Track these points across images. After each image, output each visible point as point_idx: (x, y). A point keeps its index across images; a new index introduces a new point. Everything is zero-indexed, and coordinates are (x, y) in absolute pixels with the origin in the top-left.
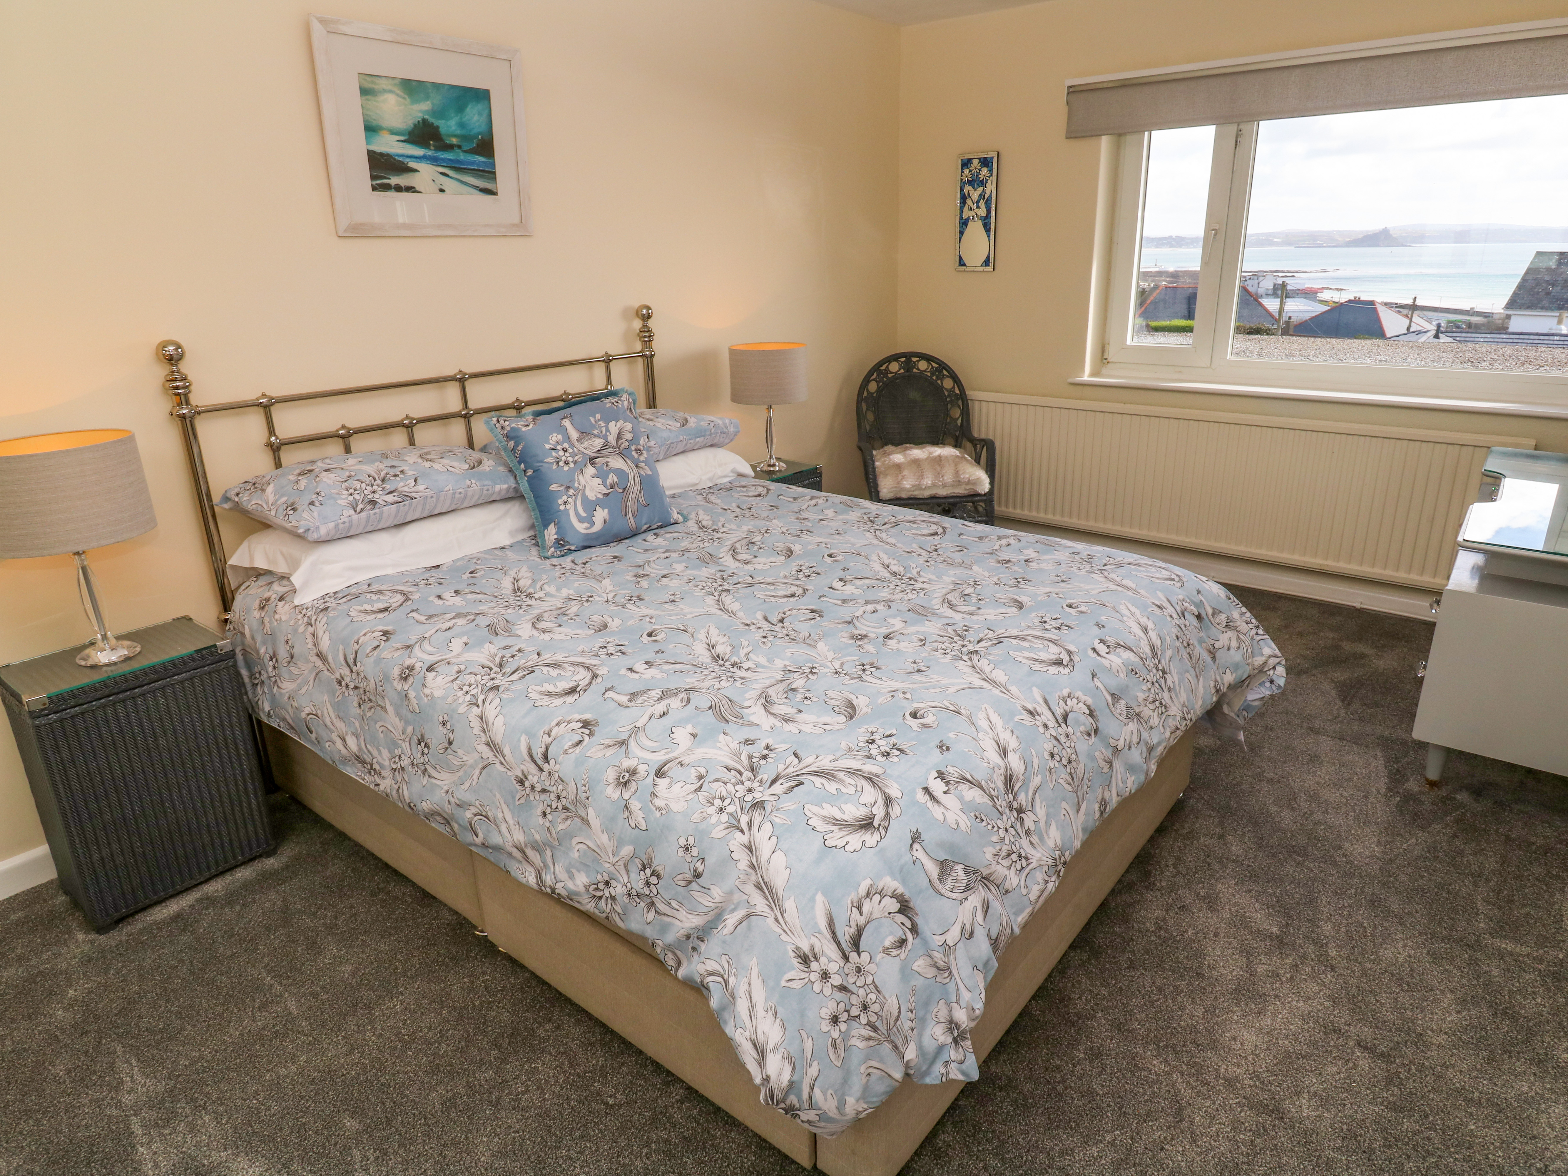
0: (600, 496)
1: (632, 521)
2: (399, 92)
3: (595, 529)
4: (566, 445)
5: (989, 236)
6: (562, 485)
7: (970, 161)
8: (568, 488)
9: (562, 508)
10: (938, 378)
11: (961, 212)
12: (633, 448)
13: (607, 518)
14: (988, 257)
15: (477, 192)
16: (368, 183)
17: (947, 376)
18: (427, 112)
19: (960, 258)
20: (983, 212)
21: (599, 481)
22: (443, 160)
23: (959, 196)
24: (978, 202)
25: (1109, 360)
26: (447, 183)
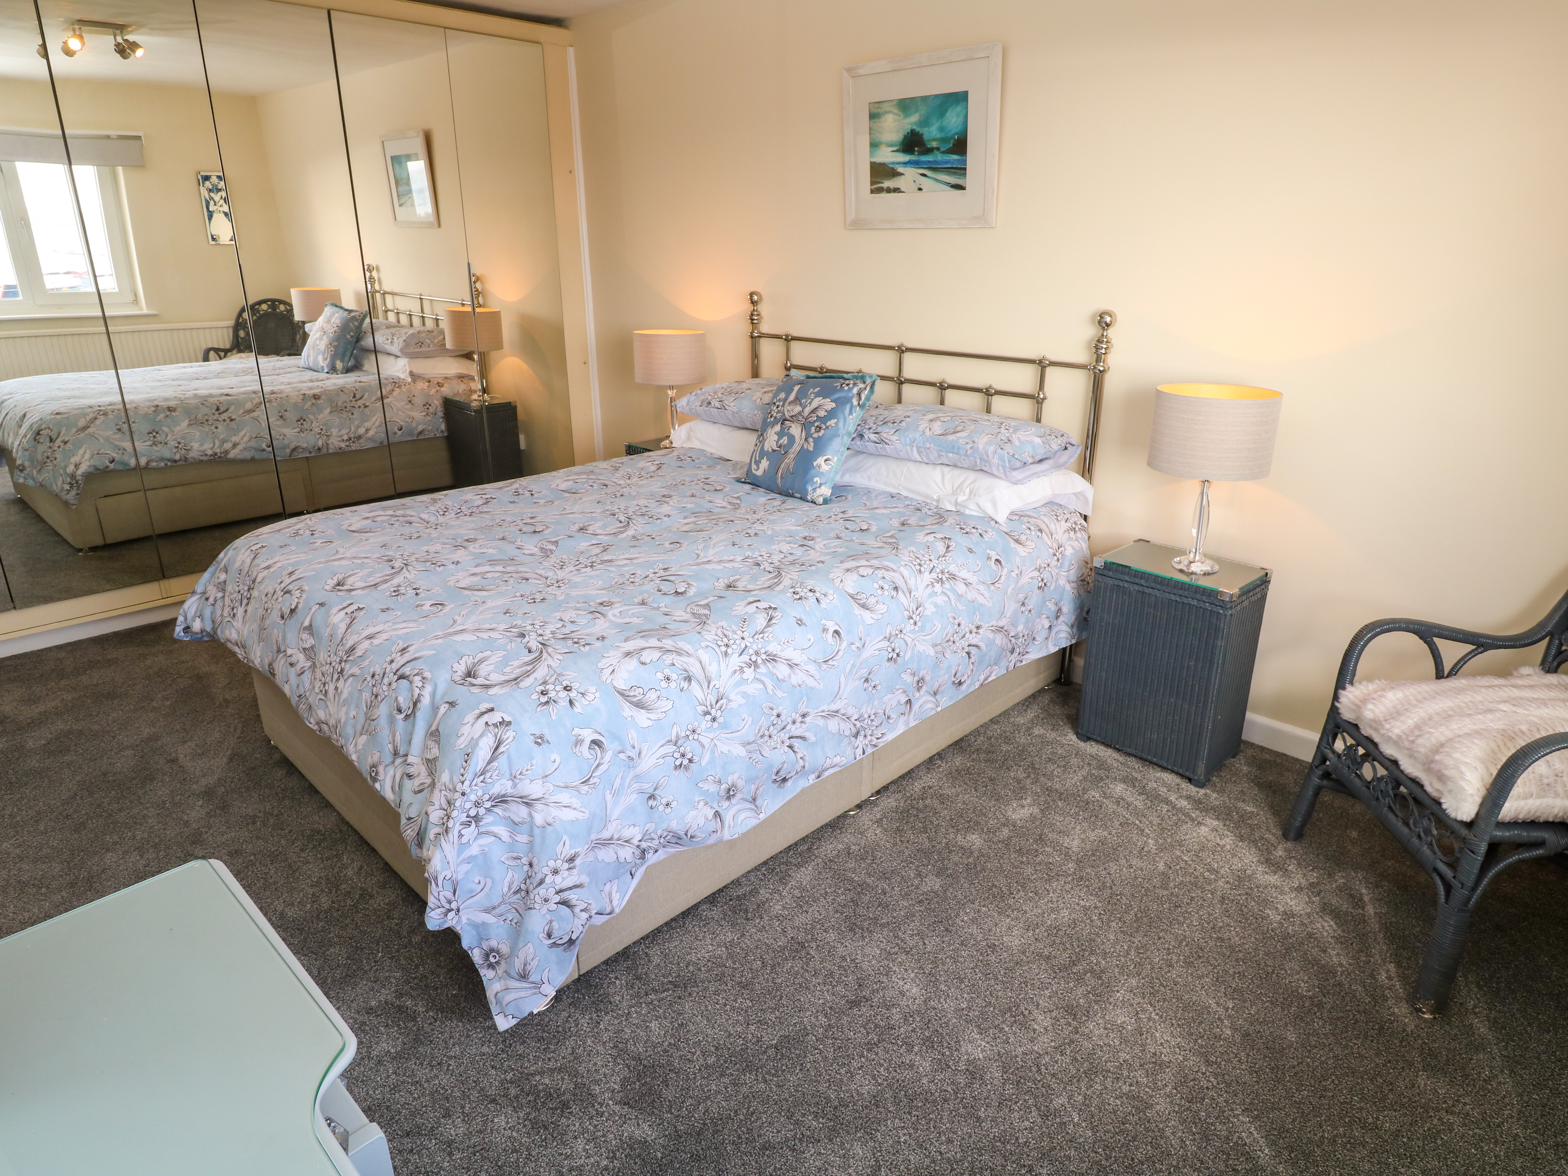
0: (770, 450)
1: (779, 481)
2: (896, 111)
4: (781, 404)
12: (817, 424)
13: (766, 468)
15: (949, 188)
16: (868, 188)
18: (915, 123)
21: (776, 438)
22: (924, 162)
26: (925, 182)
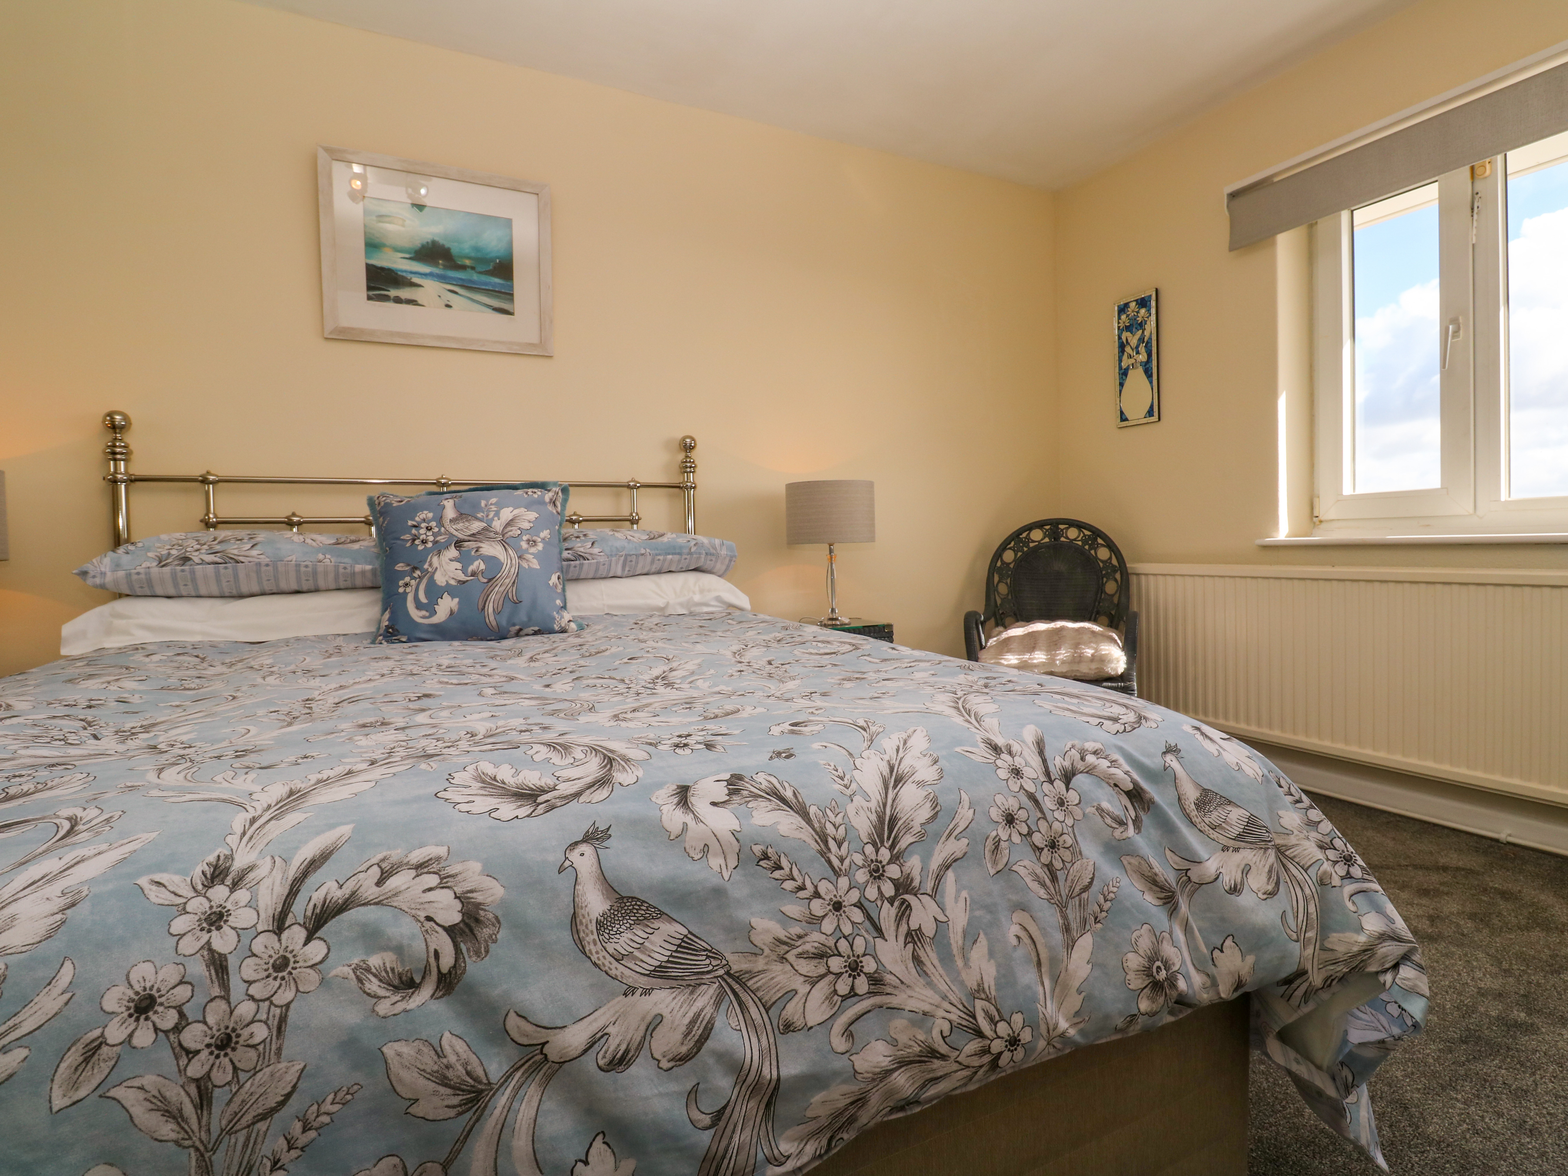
0: (453, 582)
1: (492, 618)
2: (407, 215)
3: (435, 620)
4: (433, 524)
5: (1151, 382)
6: (409, 565)
7: (1126, 305)
8: (415, 568)
9: (401, 590)
10: (1090, 549)
11: (1120, 360)
12: (525, 538)
13: (455, 609)
14: (1152, 407)
15: (490, 311)
16: (364, 293)
17: (1102, 545)
18: (438, 234)
19: (1122, 413)
20: (1143, 357)
21: (459, 565)
22: (452, 278)
23: (1117, 344)
24: (1137, 347)
25: (1322, 518)
26: (454, 299)
